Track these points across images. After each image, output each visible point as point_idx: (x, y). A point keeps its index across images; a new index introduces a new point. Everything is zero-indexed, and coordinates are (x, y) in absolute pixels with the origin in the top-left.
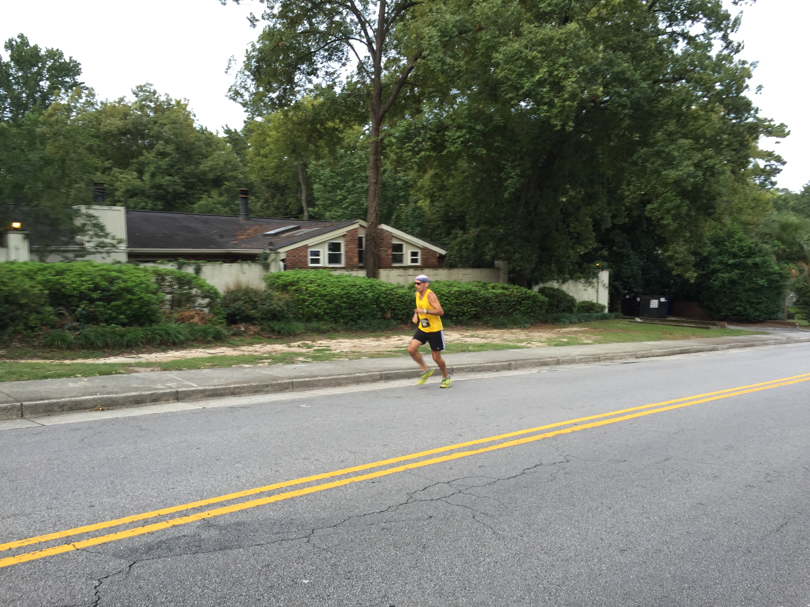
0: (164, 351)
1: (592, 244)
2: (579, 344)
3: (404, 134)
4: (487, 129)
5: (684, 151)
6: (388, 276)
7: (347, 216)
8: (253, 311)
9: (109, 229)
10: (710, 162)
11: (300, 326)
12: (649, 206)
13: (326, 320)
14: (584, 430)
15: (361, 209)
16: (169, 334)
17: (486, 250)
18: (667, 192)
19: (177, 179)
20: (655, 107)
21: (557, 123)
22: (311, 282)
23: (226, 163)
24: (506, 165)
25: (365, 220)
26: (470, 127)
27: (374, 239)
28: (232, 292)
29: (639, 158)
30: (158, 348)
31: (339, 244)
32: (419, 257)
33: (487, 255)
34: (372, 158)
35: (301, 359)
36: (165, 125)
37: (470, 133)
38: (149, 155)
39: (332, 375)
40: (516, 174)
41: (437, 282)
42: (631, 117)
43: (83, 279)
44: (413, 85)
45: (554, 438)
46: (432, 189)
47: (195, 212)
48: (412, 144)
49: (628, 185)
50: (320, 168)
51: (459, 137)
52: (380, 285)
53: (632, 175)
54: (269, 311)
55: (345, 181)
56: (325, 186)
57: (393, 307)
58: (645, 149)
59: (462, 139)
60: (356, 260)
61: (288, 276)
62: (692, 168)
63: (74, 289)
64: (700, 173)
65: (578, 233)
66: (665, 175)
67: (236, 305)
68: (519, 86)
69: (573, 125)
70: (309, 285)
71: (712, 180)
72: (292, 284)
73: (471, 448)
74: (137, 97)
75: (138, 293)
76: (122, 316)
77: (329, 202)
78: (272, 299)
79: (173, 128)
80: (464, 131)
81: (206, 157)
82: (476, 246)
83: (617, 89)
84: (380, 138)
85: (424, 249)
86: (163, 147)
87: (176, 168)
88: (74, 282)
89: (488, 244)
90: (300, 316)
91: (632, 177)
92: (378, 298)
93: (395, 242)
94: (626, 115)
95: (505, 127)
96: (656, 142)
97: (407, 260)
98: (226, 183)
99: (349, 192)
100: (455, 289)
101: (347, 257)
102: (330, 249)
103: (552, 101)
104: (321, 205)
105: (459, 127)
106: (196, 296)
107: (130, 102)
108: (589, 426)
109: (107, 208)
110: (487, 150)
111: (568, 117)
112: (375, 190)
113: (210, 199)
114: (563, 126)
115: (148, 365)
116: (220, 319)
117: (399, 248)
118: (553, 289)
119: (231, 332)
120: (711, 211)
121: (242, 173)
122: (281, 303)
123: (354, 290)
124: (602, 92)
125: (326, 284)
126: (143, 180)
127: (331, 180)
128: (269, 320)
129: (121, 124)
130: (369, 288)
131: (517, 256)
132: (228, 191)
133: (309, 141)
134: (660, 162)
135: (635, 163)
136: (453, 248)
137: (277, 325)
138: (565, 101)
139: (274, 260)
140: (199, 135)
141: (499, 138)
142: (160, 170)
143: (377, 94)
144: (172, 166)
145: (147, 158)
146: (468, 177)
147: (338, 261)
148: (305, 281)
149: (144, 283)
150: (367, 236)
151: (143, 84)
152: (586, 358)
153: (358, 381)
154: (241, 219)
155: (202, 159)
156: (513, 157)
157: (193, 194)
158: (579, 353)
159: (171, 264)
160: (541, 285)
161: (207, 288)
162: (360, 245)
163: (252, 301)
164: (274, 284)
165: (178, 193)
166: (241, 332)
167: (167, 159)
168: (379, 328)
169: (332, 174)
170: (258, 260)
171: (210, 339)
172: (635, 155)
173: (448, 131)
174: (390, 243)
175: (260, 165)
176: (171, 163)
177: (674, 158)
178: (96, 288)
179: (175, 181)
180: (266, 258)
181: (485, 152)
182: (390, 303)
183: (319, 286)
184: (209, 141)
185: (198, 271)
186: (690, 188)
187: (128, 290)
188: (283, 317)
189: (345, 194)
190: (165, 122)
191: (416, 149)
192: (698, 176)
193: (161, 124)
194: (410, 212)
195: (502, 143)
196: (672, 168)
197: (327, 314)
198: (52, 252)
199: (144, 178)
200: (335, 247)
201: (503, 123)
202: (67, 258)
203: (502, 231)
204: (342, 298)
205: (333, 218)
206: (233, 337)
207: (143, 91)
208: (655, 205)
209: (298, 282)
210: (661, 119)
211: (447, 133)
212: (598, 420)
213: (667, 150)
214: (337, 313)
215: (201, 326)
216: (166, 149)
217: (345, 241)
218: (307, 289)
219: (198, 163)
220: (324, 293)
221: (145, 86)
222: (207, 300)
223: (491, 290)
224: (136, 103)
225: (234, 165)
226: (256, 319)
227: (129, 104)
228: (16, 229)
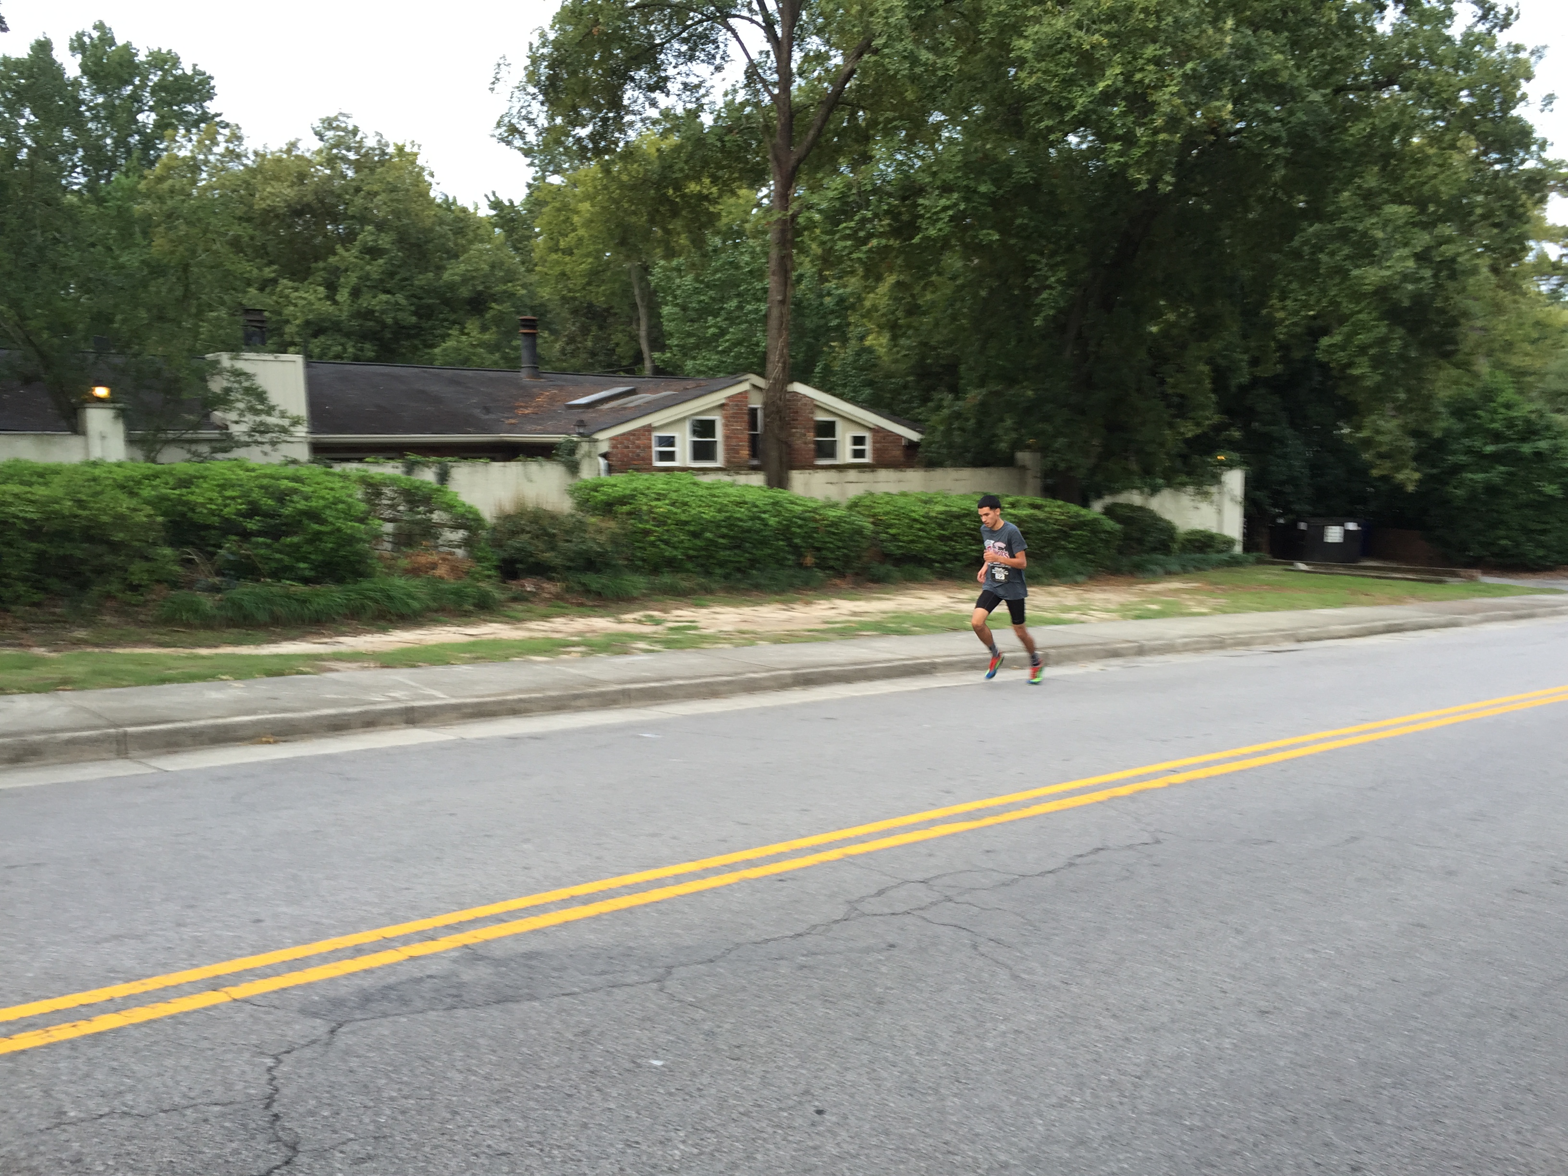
0: (384, 630)
1: (1212, 417)
2: (1182, 615)
3: (837, 204)
4: (1001, 192)
5: (1396, 229)
6: (806, 484)
7: (726, 367)
8: (549, 554)
9: (274, 398)
10: (1448, 250)
11: (639, 582)
12: (1325, 341)
13: (688, 571)
14: (1191, 783)
15: (754, 353)
16: (390, 598)
17: (1000, 432)
18: (1359, 312)
19: (400, 298)
20: (1337, 140)
21: (1141, 177)
22: (660, 497)
23: (493, 266)
24: (1038, 262)
25: (762, 375)
26: (966, 186)
27: (779, 412)
28: (509, 516)
29: (1306, 242)
30: (372, 625)
31: (712, 423)
32: (868, 447)
33: (1002, 441)
34: (774, 253)
35: (642, 645)
36: (376, 194)
37: (967, 199)
38: (346, 254)
39: (700, 677)
40: (1059, 281)
41: (904, 495)
42: (1289, 162)
43: (229, 493)
44: (855, 107)
45: (1132, 798)
46: (893, 313)
47: (437, 363)
48: (852, 224)
49: (1283, 299)
50: (675, 274)
51: (945, 209)
52: (792, 503)
53: (1291, 278)
54: (580, 553)
55: (723, 300)
56: (684, 308)
57: (816, 545)
58: (1317, 226)
59: (951, 213)
60: (745, 453)
61: (615, 486)
62: (1411, 263)
63: (212, 513)
64: (1427, 273)
65: (1182, 396)
66: (1356, 277)
67: (516, 542)
68: (1064, 104)
69: (1173, 180)
70: (654, 503)
71: (1451, 285)
72: (623, 500)
73: (969, 816)
74: (322, 139)
75: (331, 519)
76: (302, 565)
77: (692, 340)
78: (585, 531)
79: (392, 200)
80: (956, 195)
81: (456, 256)
82: (980, 424)
83: (1260, 106)
84: (790, 212)
85: (877, 431)
86: (373, 237)
87: (398, 277)
88: (211, 499)
89: (1002, 420)
90: (640, 563)
91: (1290, 282)
92: (788, 527)
93: (821, 417)
94: (1278, 156)
95: (1037, 186)
96: (1341, 211)
97: (845, 453)
98: (493, 305)
99: (732, 319)
100: (940, 508)
101: (730, 450)
102: (695, 432)
103: (1130, 133)
104: (677, 346)
105: (946, 189)
106: (440, 525)
107: (308, 150)
108: (1201, 774)
109: (270, 357)
110: (1001, 232)
111: (1162, 165)
112: (782, 315)
113: (464, 338)
114: (1153, 183)
115: (355, 657)
116: (486, 569)
117: (828, 429)
118: (1130, 507)
119: (510, 594)
120: (1450, 348)
121: (524, 286)
122: (602, 538)
123: (742, 512)
124: (1232, 112)
125: (687, 499)
126: (335, 302)
127: (695, 298)
128: (580, 571)
129: (292, 194)
130: (769, 508)
131: (1061, 442)
132: (499, 320)
133: (652, 221)
134: (1346, 251)
135: (1297, 255)
136: (934, 429)
137: (594, 581)
138: (1156, 132)
139: (589, 455)
140: (441, 213)
141: (1025, 208)
142: (368, 283)
143: (782, 125)
144: (392, 275)
145: (343, 259)
146: (962, 287)
147: (712, 457)
148: (646, 495)
149: (343, 502)
150: (766, 406)
151: (332, 115)
152: (1197, 642)
153: (752, 687)
154: (524, 376)
155: (449, 258)
156: (1052, 246)
157: (433, 328)
158: (1181, 633)
159: (392, 463)
160: (1108, 500)
161: (461, 510)
162: (753, 425)
163: (546, 533)
164: (588, 500)
165: (404, 327)
166: (525, 594)
167: (381, 261)
168: (791, 585)
169: (697, 285)
170: (558, 455)
171: (468, 607)
172: (1296, 238)
173: (924, 197)
174: (812, 419)
175: (558, 270)
176: (390, 268)
177: (1375, 244)
178: (253, 511)
179: (397, 303)
180: (572, 452)
181: (996, 237)
182: (813, 538)
184: (461, 225)
185: (444, 477)
186: (1406, 303)
187: (314, 516)
188: (607, 565)
189: (724, 325)
190: (375, 188)
191: (862, 234)
192: (1422, 279)
193: (369, 193)
194: (851, 359)
195: (1031, 219)
196: (1371, 263)
197: (690, 558)
198: (168, 442)
199: (338, 298)
200: (704, 428)
201: (1032, 178)
202: (195, 454)
203: (1030, 393)
205: (699, 372)
206: (513, 605)
207: (334, 128)
208: (1337, 339)
209: (633, 497)
210: (1349, 165)
211: (921, 201)
212: (1218, 762)
213: (1360, 227)
214: (710, 557)
215: (451, 583)
216: (380, 242)
217: (726, 417)
218: (650, 511)
219: (440, 269)
220: (683, 517)
221: (336, 119)
222: (460, 534)
223: (1010, 511)
224: (320, 152)
225: (508, 271)
226: (553, 569)
227: (308, 155)
228: (100, 400)
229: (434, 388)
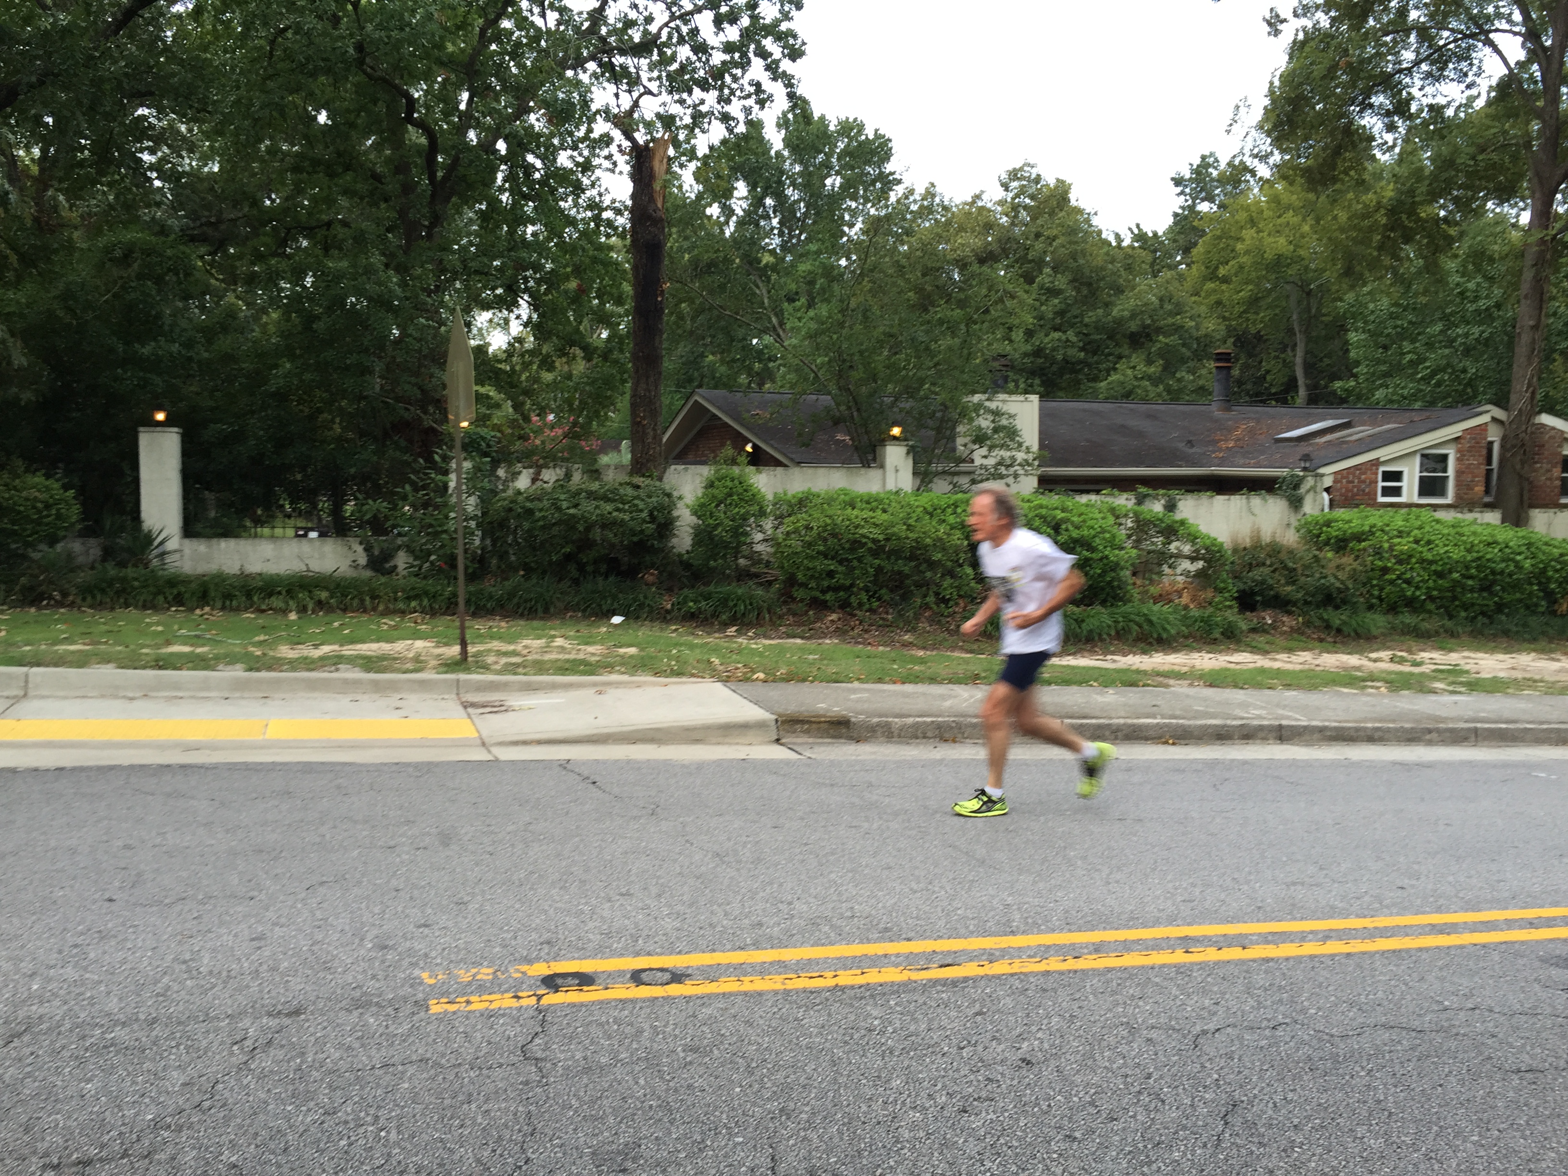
0: (1144, 652)
6: (1551, 524)
7: (1424, 396)
8: (1289, 588)
11: (1378, 621)
13: (1430, 612)
16: (1150, 622)
19: (1071, 335)
22: (1400, 534)
23: (1161, 300)
25: (1504, 406)
27: (1519, 446)
28: (1245, 549)
31: (1445, 457)
34: (1526, 276)
35: (1439, 685)
36: (1055, 238)
47: (1101, 397)
52: (1544, 544)
54: (1319, 589)
55: (1424, 323)
56: (1373, 334)
60: (1478, 489)
61: (1350, 521)
67: (1257, 574)
70: (1396, 540)
72: (1359, 537)
74: (1007, 189)
75: (1101, 548)
77: (1383, 368)
78: (1323, 567)
79: (1070, 243)
81: (1123, 292)
84: (1551, 231)
86: (1050, 279)
87: (1069, 315)
90: (1375, 601)
92: (1543, 571)
98: (1160, 338)
99: (1430, 345)
101: (1459, 484)
102: (1425, 467)
106: (1179, 556)
107: (991, 201)
112: (1533, 341)
113: (1129, 371)
116: (1226, 599)
119: (1252, 625)
121: (1191, 318)
122: (1342, 575)
125: (1432, 538)
127: (1391, 323)
128: (1318, 607)
129: (979, 244)
130: (1522, 548)
132: (1164, 353)
137: (1337, 618)
139: (1312, 489)
142: (1042, 323)
144: (1061, 313)
147: (1442, 493)
148: (1387, 533)
150: (1504, 439)
151: (1019, 166)
154: (1215, 410)
155: (1117, 295)
157: (1097, 363)
159: (1125, 495)
161: (1208, 542)
162: (1488, 459)
163: (1286, 567)
164: (1318, 536)
165: (1070, 363)
166: (1267, 627)
167: (1056, 301)
168: (1545, 634)
170: (1280, 489)
171: (1217, 635)
174: (1557, 453)
175: (1213, 298)
176: (1063, 306)
179: (1068, 340)
180: (1296, 486)
183: (1417, 542)
185: (1171, 507)
188: (1346, 601)
190: (1055, 232)
197: (1431, 598)
199: (1014, 338)
200: (1435, 462)
202: (957, 486)
204: (1467, 568)
205: (1391, 402)
206: (1251, 635)
207: (1019, 179)
209: (1373, 534)
214: (1455, 598)
215: (1195, 612)
216: (1056, 283)
217: (1459, 451)
218: (1391, 549)
219: (1107, 305)
220: (1429, 556)
221: (1021, 169)
222: (1200, 564)
224: (1001, 203)
225: (1178, 304)
226: (1295, 604)
227: (989, 205)
228: (895, 438)
229: (1134, 423)
